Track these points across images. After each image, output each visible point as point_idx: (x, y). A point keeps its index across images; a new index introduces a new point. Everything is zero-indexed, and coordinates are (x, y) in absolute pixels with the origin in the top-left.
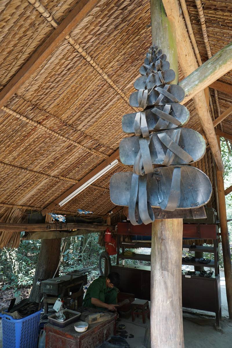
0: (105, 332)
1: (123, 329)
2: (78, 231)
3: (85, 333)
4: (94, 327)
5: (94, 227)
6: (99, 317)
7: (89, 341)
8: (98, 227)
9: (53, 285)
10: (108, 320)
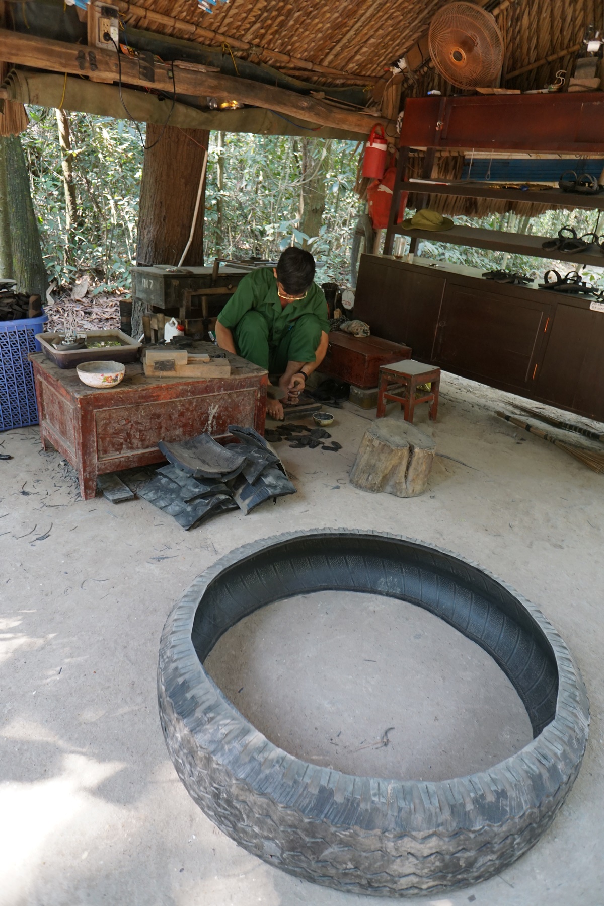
0: (213, 411)
1: (325, 426)
2: (244, 112)
3: (105, 391)
4: (154, 385)
5: (310, 109)
6: (186, 362)
7: (134, 419)
8: (331, 112)
9: (155, 277)
10: (221, 379)
